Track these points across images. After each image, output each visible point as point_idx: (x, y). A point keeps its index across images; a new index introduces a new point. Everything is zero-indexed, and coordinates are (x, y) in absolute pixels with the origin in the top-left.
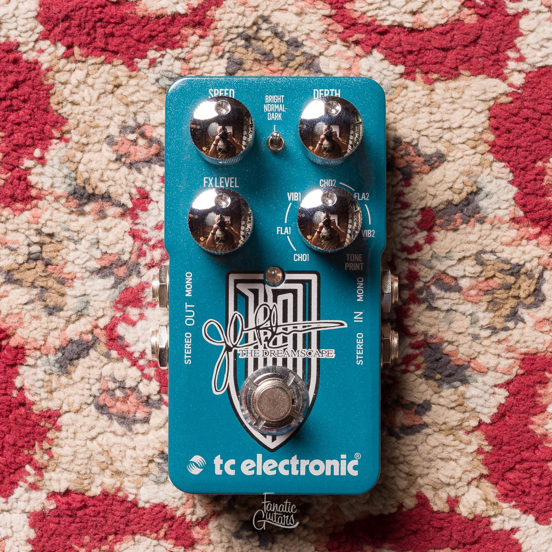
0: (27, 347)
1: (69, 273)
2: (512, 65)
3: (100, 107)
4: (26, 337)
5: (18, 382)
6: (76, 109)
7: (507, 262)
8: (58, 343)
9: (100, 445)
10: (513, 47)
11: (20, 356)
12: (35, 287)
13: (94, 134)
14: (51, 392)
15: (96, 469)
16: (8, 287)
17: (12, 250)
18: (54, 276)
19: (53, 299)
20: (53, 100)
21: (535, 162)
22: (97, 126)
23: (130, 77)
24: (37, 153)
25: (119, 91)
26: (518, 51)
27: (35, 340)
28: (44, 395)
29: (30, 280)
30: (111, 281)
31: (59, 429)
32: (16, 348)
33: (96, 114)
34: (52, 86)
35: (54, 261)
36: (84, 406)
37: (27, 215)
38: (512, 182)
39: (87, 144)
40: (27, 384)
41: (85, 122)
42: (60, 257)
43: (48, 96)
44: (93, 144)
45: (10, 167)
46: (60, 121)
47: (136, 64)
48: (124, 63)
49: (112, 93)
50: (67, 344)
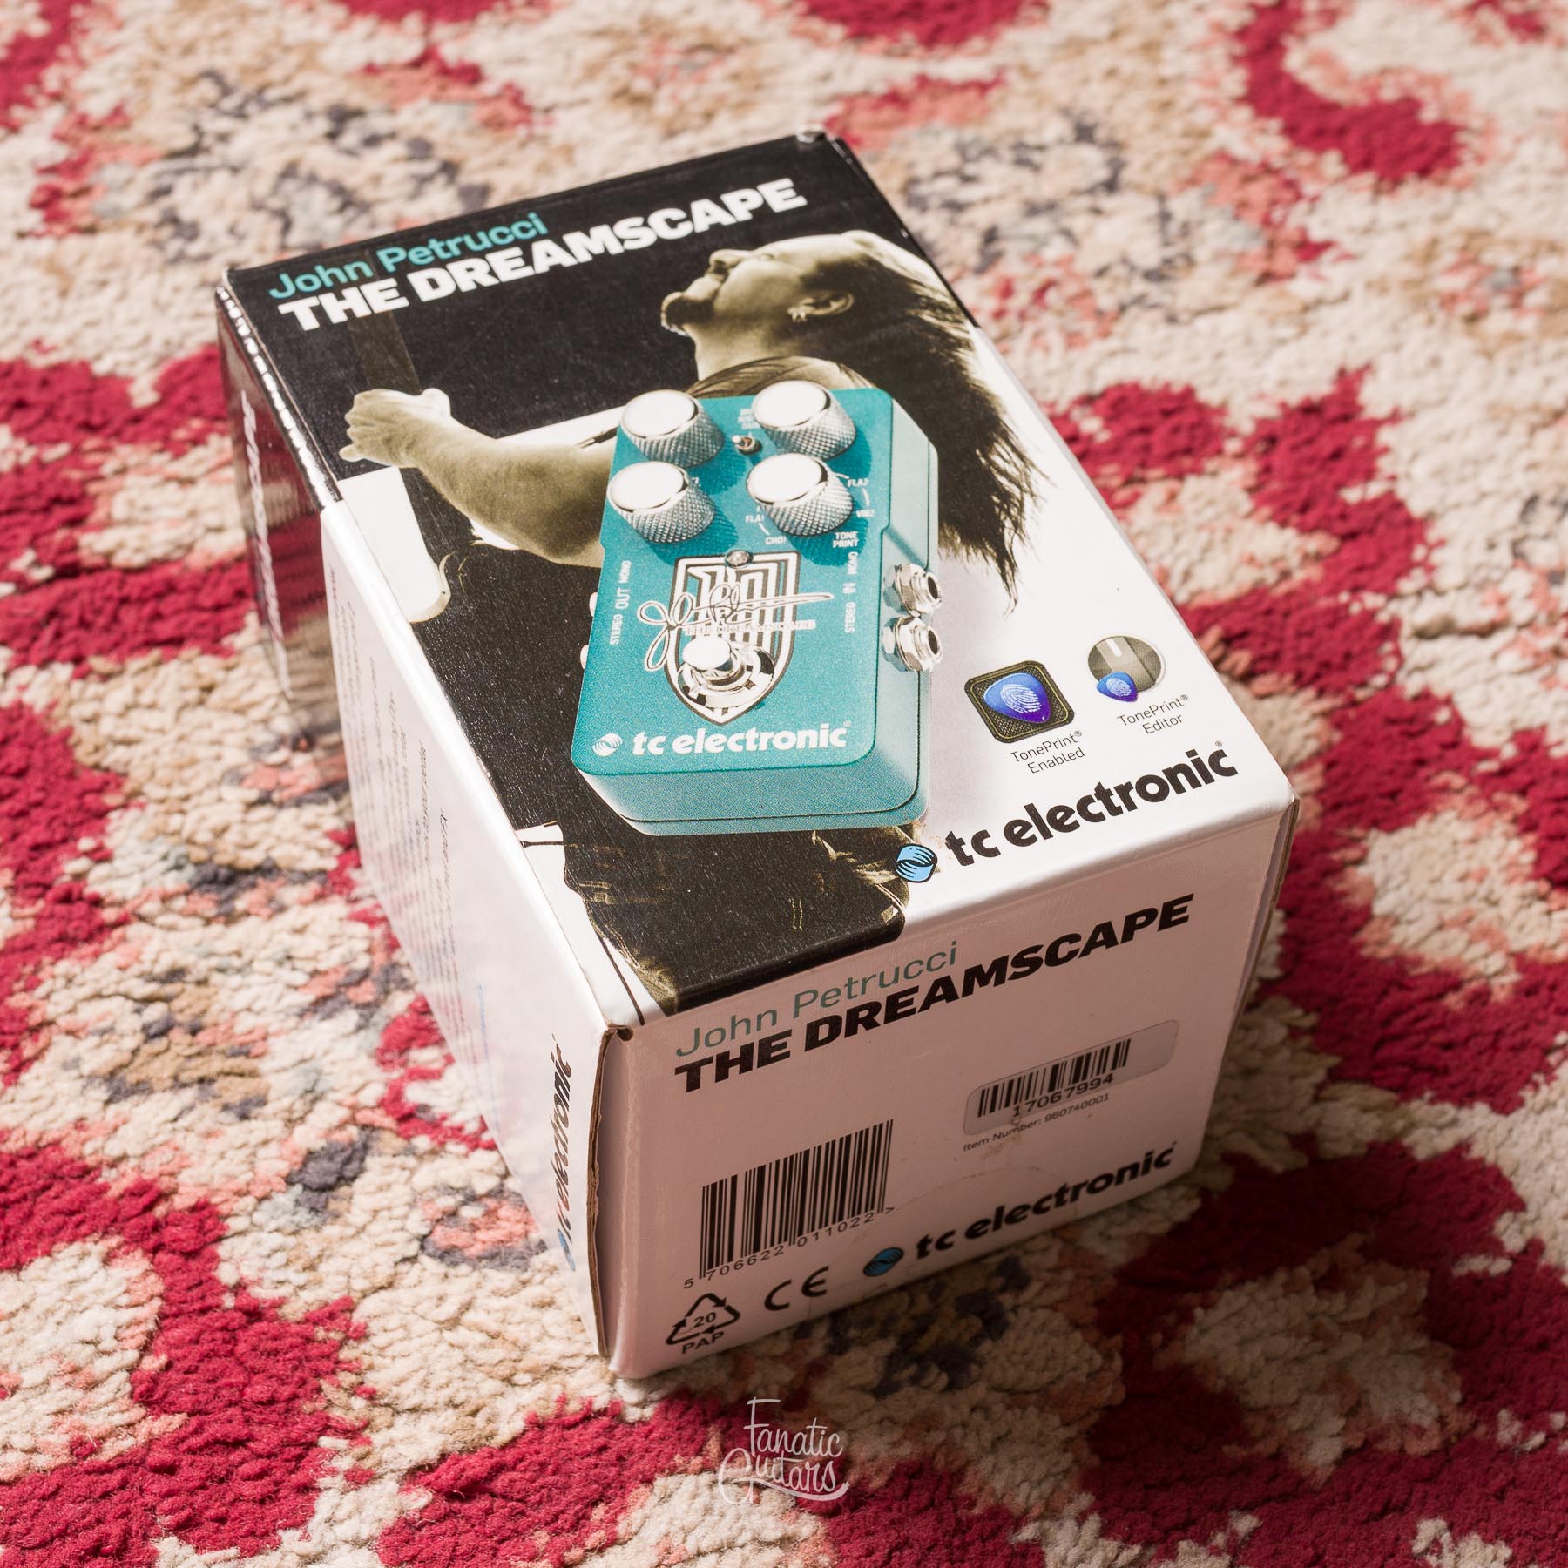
0: (215, 1200)
1: (250, 1032)
3: (186, 730)
4: (204, 1180)
5: (226, 1274)
6: (137, 751)
8: (284, 1167)
9: (477, 1328)
11: (209, 1223)
12: (184, 1086)
13: (197, 775)
14: (311, 1267)
15: (489, 1387)
16: (124, 1107)
17: (103, 1032)
18: (221, 1046)
19: (235, 1090)
20: (83, 755)
22: (193, 762)
23: (229, 669)
24: (86, 843)
25: (215, 698)
27: (231, 1177)
28: (301, 1278)
29: (168, 1072)
30: (351, 1018)
31: (362, 1335)
32: (194, 1209)
33: (182, 745)
34: (68, 732)
35: (207, 1019)
36: (404, 1268)
37: (109, 960)
39: (186, 799)
40: (248, 1272)
41: (166, 766)
42: (215, 1008)
43: (68, 751)
44: (200, 793)
45: (39, 890)
46: (111, 779)
47: (231, 645)
48: (204, 652)
49: (201, 702)
50: (304, 1164)
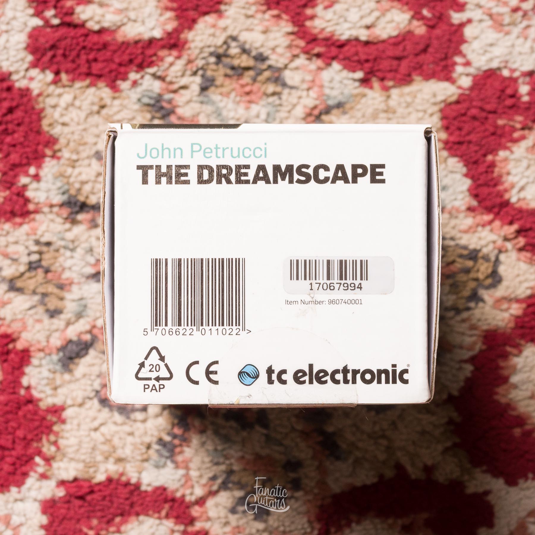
0: (31, 349)
1: (66, 280)
2: (459, 69)
3: (87, 125)
4: (30, 340)
5: (25, 381)
6: (66, 130)
7: (465, 248)
8: (59, 344)
9: (103, 435)
10: (459, 53)
11: (26, 358)
12: (37, 294)
13: (84, 150)
14: (55, 389)
15: (99, 458)
16: (12, 295)
17: (14, 260)
18: (55, 282)
19: (53, 304)
20: (45, 123)
21: (485, 155)
22: (85, 144)
23: (114, 98)
24: (32, 170)
25: (104, 112)
26: (464, 56)
27: (39, 342)
28: (49, 392)
29: (32, 287)
31: (63, 422)
32: (22, 351)
33: (84, 133)
34: (42, 110)
35: (53, 268)
36: (87, 400)
37: (26, 228)
38: (466, 175)
39: (77, 161)
40: (33, 383)
41: (74, 141)
42: (57, 265)
43: (40, 119)
44: (83, 159)
45: (8, 185)
46: (51, 141)
47: (119, 85)
48: (107, 86)
49: (98, 112)
50: (67, 345)
